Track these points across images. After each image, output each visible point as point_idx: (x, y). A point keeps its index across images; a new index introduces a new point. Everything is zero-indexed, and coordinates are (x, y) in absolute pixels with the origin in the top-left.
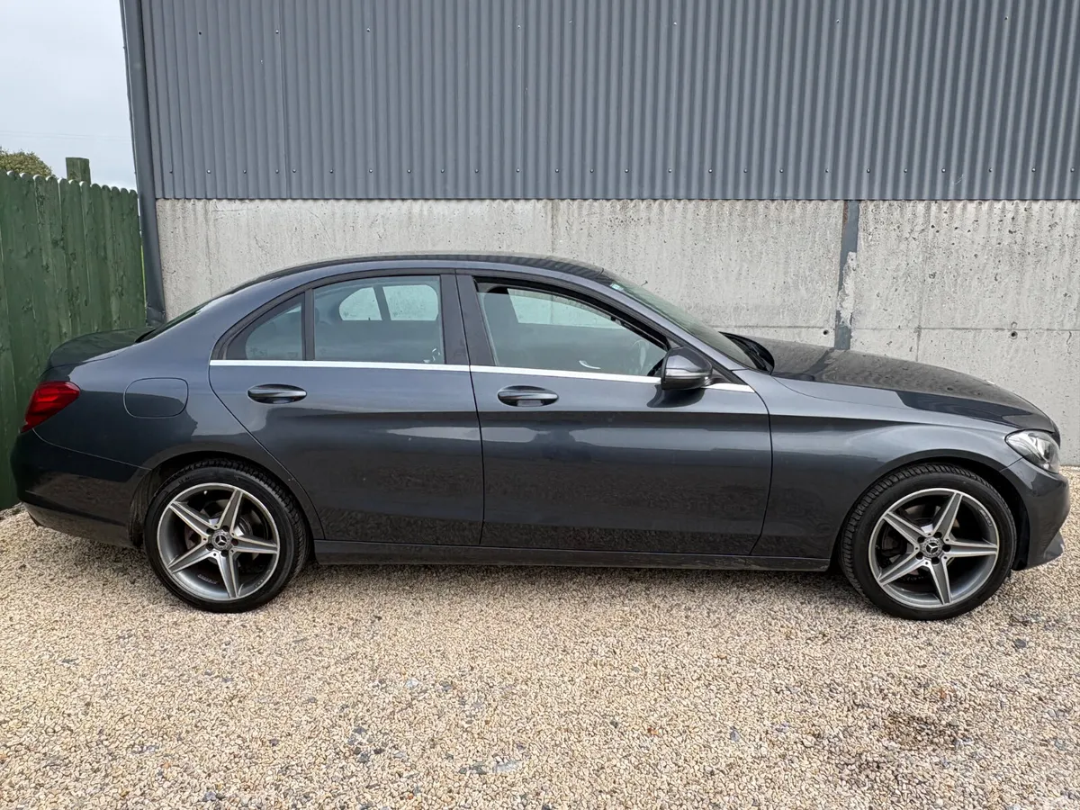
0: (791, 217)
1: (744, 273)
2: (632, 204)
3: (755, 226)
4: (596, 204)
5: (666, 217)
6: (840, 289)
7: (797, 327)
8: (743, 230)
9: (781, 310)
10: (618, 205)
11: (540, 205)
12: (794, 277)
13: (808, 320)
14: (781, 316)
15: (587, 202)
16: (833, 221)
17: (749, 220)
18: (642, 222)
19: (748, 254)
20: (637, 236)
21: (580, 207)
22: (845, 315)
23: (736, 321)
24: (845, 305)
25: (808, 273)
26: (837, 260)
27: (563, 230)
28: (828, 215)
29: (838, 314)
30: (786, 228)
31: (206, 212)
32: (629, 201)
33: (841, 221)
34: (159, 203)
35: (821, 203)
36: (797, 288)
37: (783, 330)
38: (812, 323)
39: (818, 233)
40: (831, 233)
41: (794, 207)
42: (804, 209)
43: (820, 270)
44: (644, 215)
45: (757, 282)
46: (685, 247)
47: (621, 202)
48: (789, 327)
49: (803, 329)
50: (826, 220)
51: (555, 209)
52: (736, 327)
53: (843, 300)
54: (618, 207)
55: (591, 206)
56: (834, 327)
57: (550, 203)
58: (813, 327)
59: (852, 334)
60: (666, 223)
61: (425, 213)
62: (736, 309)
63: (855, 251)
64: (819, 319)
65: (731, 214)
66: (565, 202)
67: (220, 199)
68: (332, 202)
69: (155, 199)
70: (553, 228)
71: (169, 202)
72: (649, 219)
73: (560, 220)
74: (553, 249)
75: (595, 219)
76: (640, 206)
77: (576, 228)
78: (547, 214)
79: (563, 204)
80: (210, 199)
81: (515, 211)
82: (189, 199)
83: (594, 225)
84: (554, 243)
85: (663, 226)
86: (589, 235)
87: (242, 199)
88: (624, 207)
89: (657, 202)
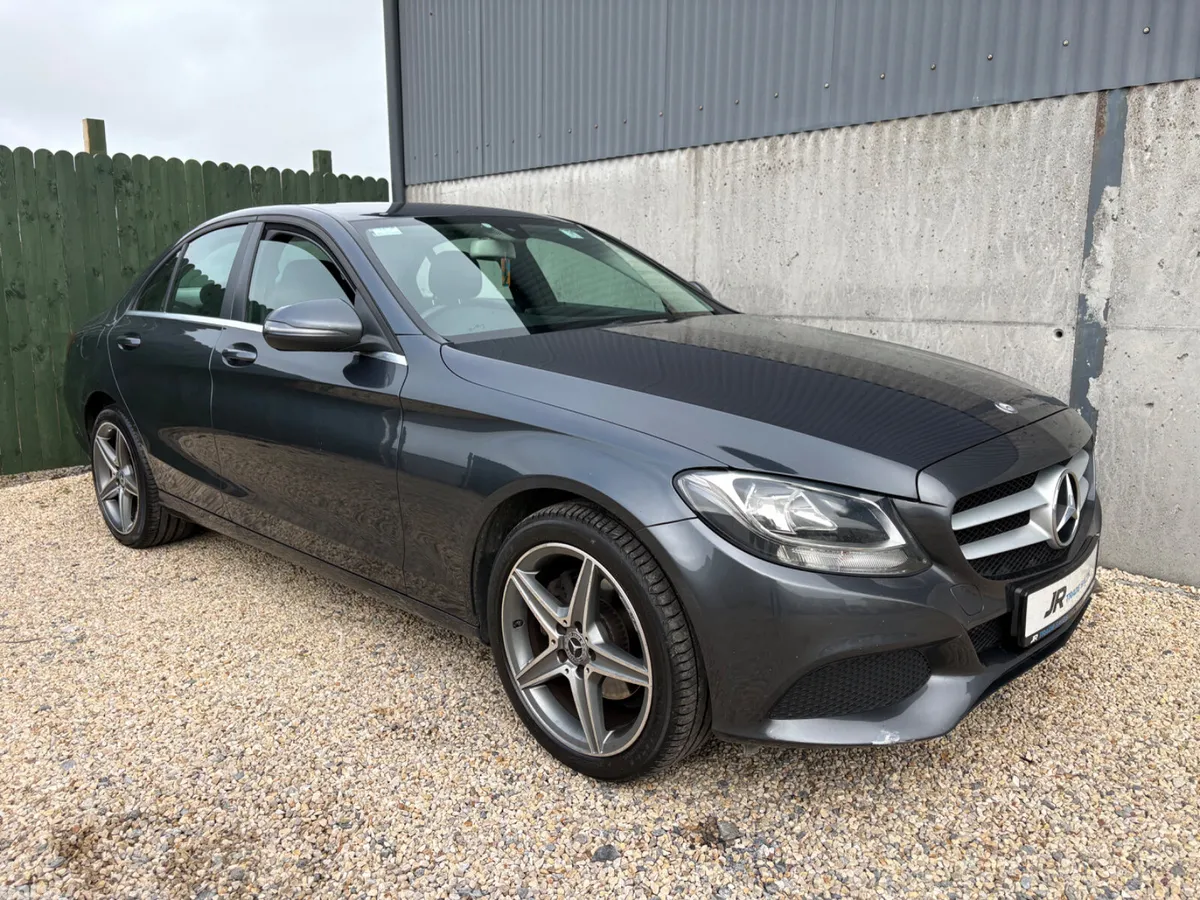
0: (1003, 135)
1: (927, 235)
2: (781, 142)
3: (944, 155)
4: (742, 147)
5: (823, 156)
6: (1086, 254)
7: (1009, 323)
8: (926, 164)
9: (983, 294)
10: (766, 145)
11: (684, 156)
12: (1006, 238)
13: (1029, 311)
14: (983, 305)
15: (732, 146)
16: (1076, 132)
17: (936, 148)
18: (794, 165)
19: (933, 203)
20: (786, 188)
21: (725, 153)
22: (1096, 302)
23: (913, 313)
24: (1094, 283)
25: (1029, 229)
26: (1081, 203)
27: (706, 185)
28: (1068, 123)
29: (1082, 301)
30: (994, 154)
32: (778, 138)
33: (1091, 132)
34: (407, 189)
35: (1055, 102)
36: (1009, 255)
37: (985, 328)
38: (1034, 317)
39: (1049, 157)
40: (1072, 154)
41: (1008, 116)
42: (1026, 119)
43: (1052, 223)
44: (794, 156)
45: (947, 248)
46: (846, 200)
47: (770, 140)
48: (995, 323)
49: (1018, 328)
50: (1064, 132)
51: (699, 160)
52: (913, 321)
53: (1091, 275)
54: (766, 148)
55: (735, 150)
56: (1074, 323)
57: (694, 152)
58: (1036, 324)
59: (1108, 338)
60: (822, 164)
62: (915, 292)
63: (1117, 182)
64: (1047, 308)
65: (909, 141)
66: (709, 148)
67: (443, 181)
68: (514, 175)
69: (405, 186)
70: (696, 185)
71: (414, 188)
72: (801, 162)
73: (704, 174)
74: (696, 214)
75: (740, 168)
76: (791, 143)
77: (719, 183)
78: (690, 167)
79: (706, 152)
80: (437, 182)
81: (661, 168)
82: (425, 184)
83: (739, 177)
84: (697, 206)
85: (819, 170)
86: (733, 192)
87: (456, 180)
88: (772, 148)
89: (812, 135)
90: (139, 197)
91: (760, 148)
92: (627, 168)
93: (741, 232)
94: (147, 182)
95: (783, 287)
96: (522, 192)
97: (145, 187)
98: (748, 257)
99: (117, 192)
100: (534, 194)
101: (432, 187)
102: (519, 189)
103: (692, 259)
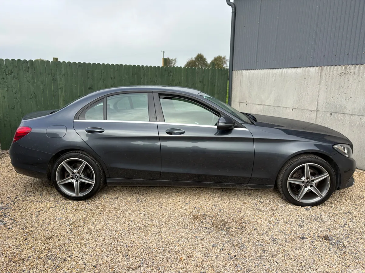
2: (348, 67)
4: (336, 67)
5: (361, 71)
10: (343, 67)
11: (317, 68)
15: (333, 67)
18: (352, 73)
20: (349, 79)
21: (330, 68)
27: (324, 77)
31: (241, 73)
32: (348, 66)
34: (233, 71)
44: (352, 71)
47: (345, 66)
51: (322, 70)
54: (343, 68)
55: (334, 68)
57: (320, 68)
61: (286, 72)
66: (325, 67)
67: (244, 70)
68: (265, 70)
69: (233, 70)
70: (320, 76)
71: (235, 71)
72: (354, 72)
73: (323, 74)
74: (320, 84)
75: (335, 73)
76: (351, 67)
77: (328, 76)
78: (319, 71)
79: (325, 68)
80: (242, 70)
81: (310, 71)
82: (238, 70)
83: (334, 75)
84: (320, 82)
85: (360, 75)
86: (332, 79)
87: (248, 70)
88: (345, 68)
89: (358, 66)
90: (173, 76)
91: (342, 68)
92: (299, 70)
93: (334, 90)
94: (175, 73)
95: (346, 106)
96: (267, 74)
97: (174, 74)
98: (335, 97)
99: (168, 75)
100: (270, 75)
101: (240, 71)
102: (266, 73)
103: (318, 96)
